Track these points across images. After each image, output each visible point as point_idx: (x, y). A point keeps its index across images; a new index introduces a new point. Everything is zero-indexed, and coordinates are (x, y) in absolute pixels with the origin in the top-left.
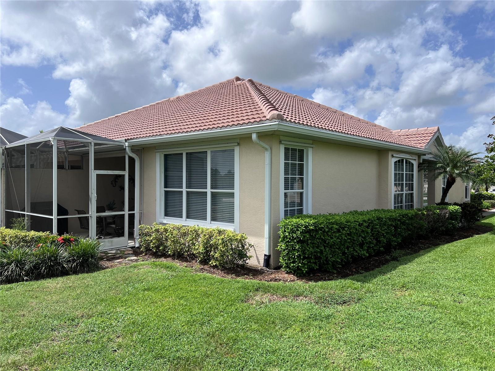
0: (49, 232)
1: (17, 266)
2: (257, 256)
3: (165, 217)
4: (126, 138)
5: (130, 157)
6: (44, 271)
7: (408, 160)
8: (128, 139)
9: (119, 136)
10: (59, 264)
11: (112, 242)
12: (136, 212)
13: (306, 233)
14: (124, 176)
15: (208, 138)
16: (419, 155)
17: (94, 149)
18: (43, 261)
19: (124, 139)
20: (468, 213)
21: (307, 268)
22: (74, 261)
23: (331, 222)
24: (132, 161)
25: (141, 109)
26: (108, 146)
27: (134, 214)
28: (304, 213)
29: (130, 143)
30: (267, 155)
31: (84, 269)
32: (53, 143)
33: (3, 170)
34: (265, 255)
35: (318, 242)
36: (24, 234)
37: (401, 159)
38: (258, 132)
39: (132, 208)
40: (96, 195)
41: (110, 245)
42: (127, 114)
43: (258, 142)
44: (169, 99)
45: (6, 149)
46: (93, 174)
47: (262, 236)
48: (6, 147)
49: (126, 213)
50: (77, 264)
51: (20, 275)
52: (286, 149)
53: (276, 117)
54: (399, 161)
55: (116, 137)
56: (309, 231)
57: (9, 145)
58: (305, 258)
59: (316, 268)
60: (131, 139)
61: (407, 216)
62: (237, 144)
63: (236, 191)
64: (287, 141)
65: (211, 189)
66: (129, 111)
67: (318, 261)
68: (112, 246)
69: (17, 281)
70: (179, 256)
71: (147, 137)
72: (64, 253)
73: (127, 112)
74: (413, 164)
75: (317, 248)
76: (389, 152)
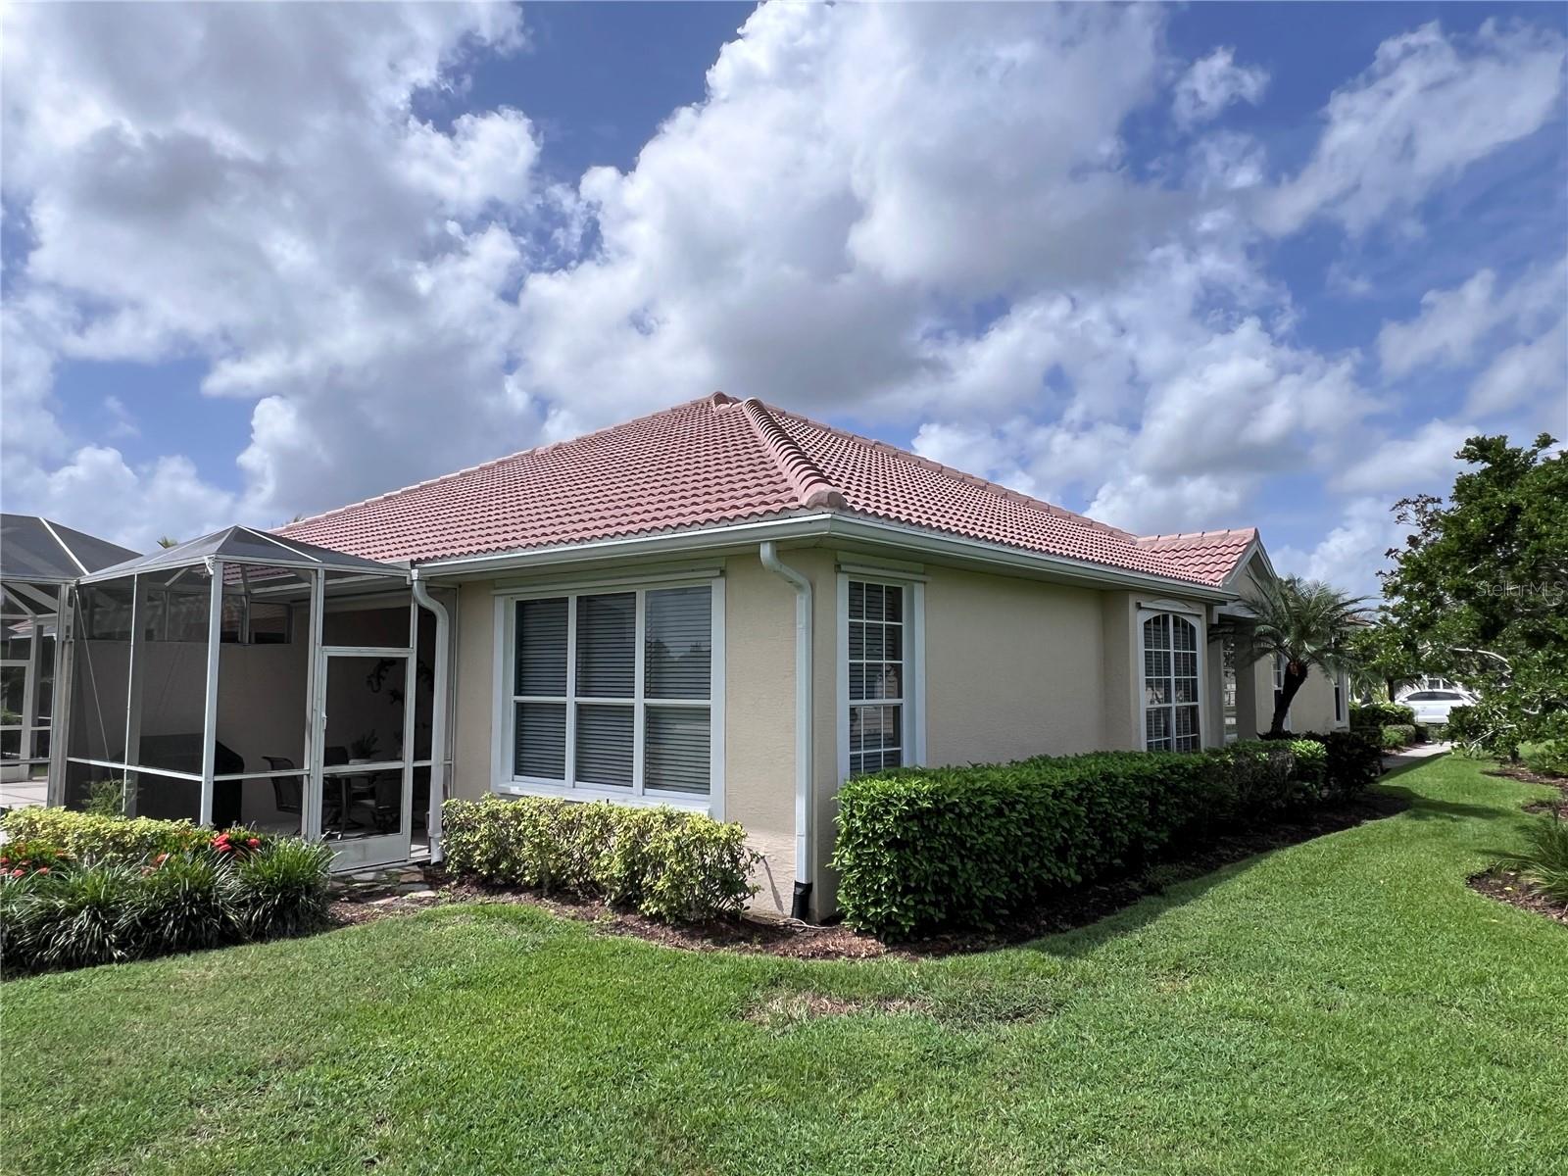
0: (191, 822)
1: (95, 919)
2: (773, 884)
3: (517, 777)
4: (414, 557)
5: (422, 610)
6: (172, 933)
7: (1181, 616)
8: (419, 561)
9: (394, 553)
10: (216, 912)
11: (364, 847)
12: (436, 762)
13: (910, 818)
14: (403, 661)
15: (638, 557)
16: (1209, 603)
17: (325, 586)
18: (172, 905)
19: (407, 559)
20: (1345, 760)
21: (914, 919)
22: (256, 902)
23: (980, 789)
24: (427, 619)
25: (457, 477)
26: (364, 578)
27: (429, 767)
28: (906, 763)
29: (423, 572)
30: (802, 603)
31: (285, 925)
32: (211, 572)
33: (67, 646)
34: (797, 884)
35: (943, 845)
36: (119, 826)
37: (1161, 614)
38: (777, 541)
39: (423, 750)
40: (324, 715)
41: (360, 857)
42: (416, 490)
43: (777, 568)
44: (533, 452)
45: (79, 586)
46: (320, 657)
47: (789, 830)
48: (79, 581)
49: (408, 764)
50: (265, 912)
51: (101, 945)
52: (855, 588)
53: (825, 501)
54: (1156, 620)
55: (387, 554)
56: (918, 815)
57: (88, 577)
58: (907, 890)
59: (940, 919)
60: (428, 559)
61: (1181, 770)
62: (718, 573)
63: (716, 702)
64: (857, 565)
65: (645, 697)
66: (424, 483)
67: (945, 900)
68: (364, 859)
69: (94, 962)
70: (555, 887)
71: (471, 555)
72: (229, 881)
73: (417, 486)
74: (1192, 629)
75: (942, 860)
76: (1130, 596)
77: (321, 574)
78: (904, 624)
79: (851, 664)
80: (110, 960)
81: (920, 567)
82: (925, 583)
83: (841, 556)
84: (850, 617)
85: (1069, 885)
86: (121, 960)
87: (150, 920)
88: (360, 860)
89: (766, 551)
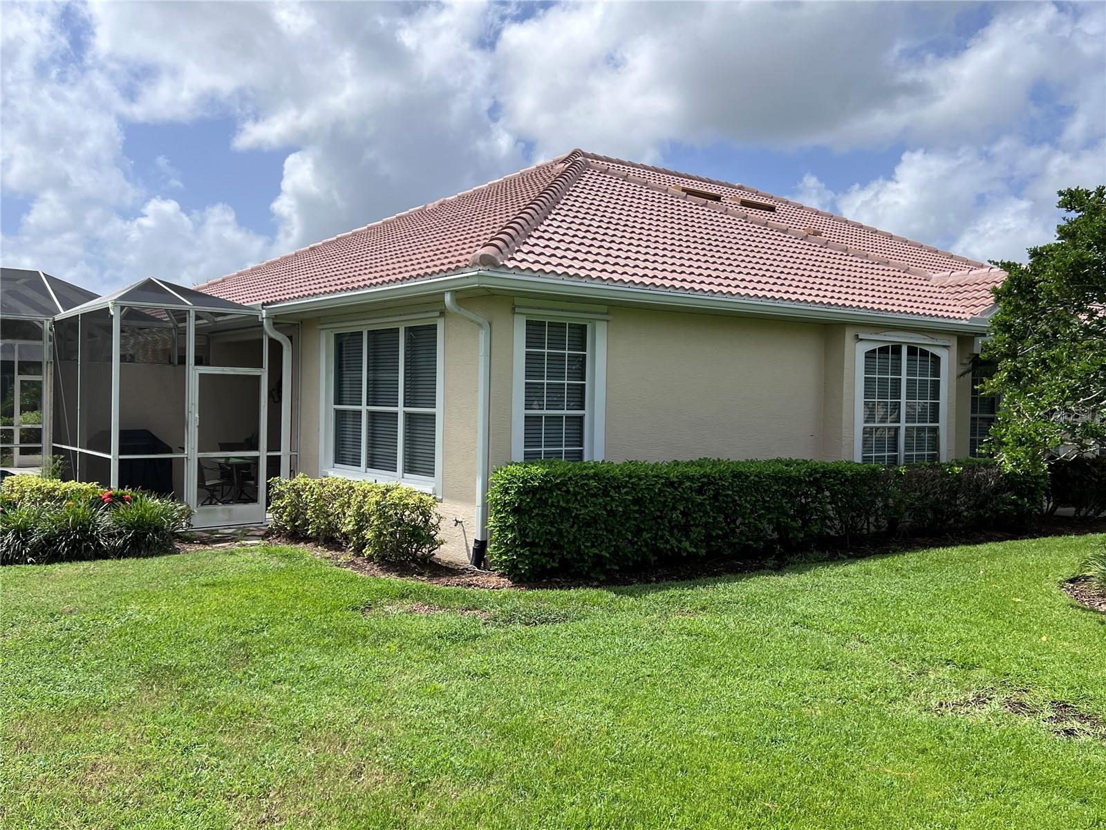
1: (17, 537)
2: (467, 544)
4: (265, 301)
5: (271, 341)
7: (919, 347)
8: (268, 304)
9: (253, 299)
11: (230, 511)
12: (284, 453)
14: (258, 378)
15: (385, 301)
17: (196, 325)
19: (261, 302)
24: (276, 348)
26: (237, 316)
27: (280, 456)
28: (586, 459)
29: (269, 311)
30: (483, 336)
32: (112, 313)
33: (49, 364)
34: (476, 541)
37: (890, 345)
39: (274, 444)
40: (197, 415)
41: (226, 518)
45: (55, 322)
46: (194, 373)
47: (474, 501)
48: (54, 319)
49: (263, 454)
50: (125, 541)
51: (19, 553)
53: (478, 261)
54: (883, 350)
55: (249, 299)
56: (534, 491)
57: (63, 314)
59: (552, 567)
60: (272, 303)
62: (437, 314)
63: (439, 411)
65: (405, 406)
67: (559, 554)
68: (230, 520)
71: (310, 297)
74: (936, 359)
75: (552, 524)
76: (847, 329)
77: (192, 314)
78: (588, 353)
79: (526, 384)
80: (26, 563)
81: (604, 308)
82: (608, 321)
83: (517, 301)
84: (527, 347)
85: (685, 554)
86: (32, 562)
87: (50, 541)
88: (227, 520)
89: (448, 298)
